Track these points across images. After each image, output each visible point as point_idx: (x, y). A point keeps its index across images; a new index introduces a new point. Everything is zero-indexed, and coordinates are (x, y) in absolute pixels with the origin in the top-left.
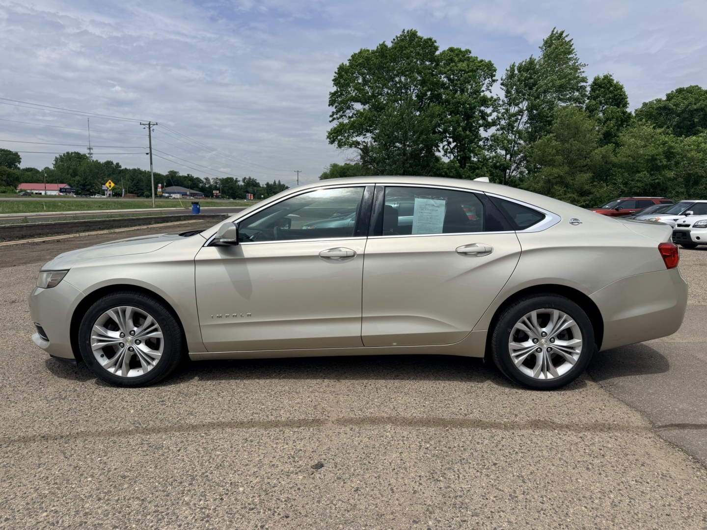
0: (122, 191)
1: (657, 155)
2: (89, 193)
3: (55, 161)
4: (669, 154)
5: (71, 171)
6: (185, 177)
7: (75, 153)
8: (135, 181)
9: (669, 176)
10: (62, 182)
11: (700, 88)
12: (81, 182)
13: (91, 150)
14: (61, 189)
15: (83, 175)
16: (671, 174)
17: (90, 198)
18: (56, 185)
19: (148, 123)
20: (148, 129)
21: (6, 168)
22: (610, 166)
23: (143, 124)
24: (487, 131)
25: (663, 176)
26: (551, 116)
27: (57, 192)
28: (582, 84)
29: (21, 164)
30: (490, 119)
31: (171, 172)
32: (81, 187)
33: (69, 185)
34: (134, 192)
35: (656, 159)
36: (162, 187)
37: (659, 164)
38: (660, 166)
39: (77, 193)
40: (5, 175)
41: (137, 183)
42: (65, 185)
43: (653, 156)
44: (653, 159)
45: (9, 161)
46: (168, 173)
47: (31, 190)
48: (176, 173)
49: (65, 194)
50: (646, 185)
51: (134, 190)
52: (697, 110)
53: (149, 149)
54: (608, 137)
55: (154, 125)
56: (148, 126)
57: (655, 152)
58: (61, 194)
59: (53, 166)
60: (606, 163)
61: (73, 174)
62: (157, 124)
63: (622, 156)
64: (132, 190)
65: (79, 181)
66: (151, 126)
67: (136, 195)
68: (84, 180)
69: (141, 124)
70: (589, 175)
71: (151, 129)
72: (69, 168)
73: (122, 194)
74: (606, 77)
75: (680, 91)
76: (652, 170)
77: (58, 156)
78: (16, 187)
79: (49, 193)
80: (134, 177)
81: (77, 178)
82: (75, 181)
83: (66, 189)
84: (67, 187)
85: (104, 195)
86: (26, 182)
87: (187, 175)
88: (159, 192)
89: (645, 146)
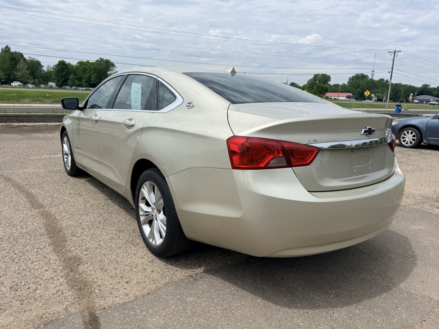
0: (383, 98)
2: (363, 99)
3: (349, 79)
5: (356, 85)
6: (435, 88)
7: (361, 74)
8: (395, 92)
10: (349, 92)
12: (360, 92)
13: (374, 72)
14: (347, 96)
15: (362, 87)
17: (363, 102)
18: (345, 94)
19: (394, 51)
20: (393, 55)
21: (322, 84)
23: (391, 52)
27: (345, 98)
29: (330, 82)
31: (424, 85)
32: (360, 95)
33: (353, 94)
34: (393, 99)
36: (413, 96)
39: (356, 99)
40: (320, 88)
41: (396, 93)
42: (350, 93)
45: (325, 80)
46: (422, 86)
47: (331, 96)
48: (428, 85)
49: (349, 99)
51: (393, 98)
53: (391, 69)
55: (398, 52)
56: (393, 53)
58: (347, 99)
59: (347, 82)
61: (357, 87)
62: (400, 51)
64: (392, 97)
65: (359, 92)
66: (396, 53)
67: (393, 101)
68: (362, 91)
69: (389, 52)
71: (396, 55)
72: (355, 83)
73: (383, 100)
77: (351, 77)
78: (324, 95)
79: (340, 98)
80: (395, 89)
81: (359, 90)
82: (357, 91)
83: (350, 96)
84: (351, 95)
85: (372, 100)
86: (331, 92)
87: (436, 87)
88: (411, 99)
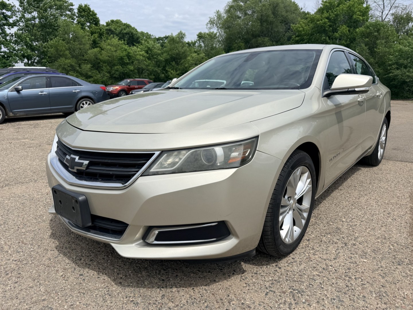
1: (124, 57)
4: (129, 56)
9: (131, 69)
11: (121, 22)
16: (131, 68)
22: (99, 61)
24: (10, 30)
25: (128, 68)
26: (57, 26)
28: (71, 7)
30: (11, 21)
35: (123, 59)
37: (125, 61)
38: (126, 63)
43: (121, 57)
44: (122, 59)
50: (120, 73)
52: (126, 34)
54: (95, 44)
57: (122, 55)
60: (97, 58)
63: (104, 56)
70: (89, 66)
74: (86, 6)
75: (112, 21)
76: (122, 65)
89: (116, 51)
